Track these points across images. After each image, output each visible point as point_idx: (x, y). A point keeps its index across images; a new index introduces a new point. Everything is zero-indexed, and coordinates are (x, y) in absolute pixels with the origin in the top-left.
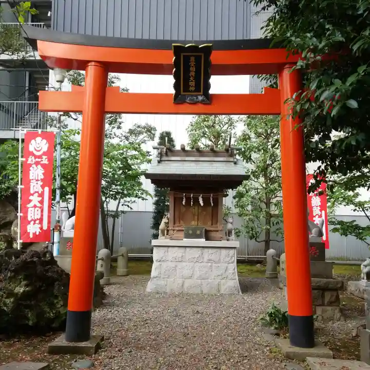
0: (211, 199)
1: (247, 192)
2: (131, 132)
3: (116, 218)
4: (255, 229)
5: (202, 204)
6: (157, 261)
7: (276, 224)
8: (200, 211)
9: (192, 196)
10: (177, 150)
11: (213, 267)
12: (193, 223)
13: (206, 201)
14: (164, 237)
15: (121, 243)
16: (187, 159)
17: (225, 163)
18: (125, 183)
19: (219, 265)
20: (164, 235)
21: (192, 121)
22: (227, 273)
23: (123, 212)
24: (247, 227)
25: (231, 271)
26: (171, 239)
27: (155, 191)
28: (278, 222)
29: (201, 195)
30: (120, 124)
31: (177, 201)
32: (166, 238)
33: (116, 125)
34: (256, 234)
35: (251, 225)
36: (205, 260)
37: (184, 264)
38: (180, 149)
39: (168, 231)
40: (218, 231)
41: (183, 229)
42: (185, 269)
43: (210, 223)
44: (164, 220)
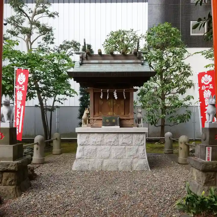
0: (124, 93)
1: (148, 90)
2: (61, 47)
3: (53, 111)
4: (155, 117)
5: (116, 98)
6: (80, 144)
7: (170, 113)
8: (115, 104)
9: (108, 91)
10: (95, 55)
11: (126, 149)
12: (109, 113)
13: (120, 95)
14: (86, 125)
15: (58, 129)
16: (103, 61)
17: (134, 64)
18: (56, 84)
19: (132, 147)
20: (86, 124)
21: (107, 39)
22: (138, 154)
23: (57, 107)
24: (149, 116)
25: (141, 152)
26: (92, 127)
27: (80, 90)
28: (172, 112)
29: (116, 90)
30: (53, 40)
31: (96, 95)
32: (87, 126)
33: (49, 41)
34: (155, 121)
35: (151, 114)
36: (120, 143)
37: (103, 147)
38: (98, 54)
39: (89, 120)
40: (129, 119)
41: (102, 118)
42: (104, 151)
43: (123, 113)
44: (86, 112)
